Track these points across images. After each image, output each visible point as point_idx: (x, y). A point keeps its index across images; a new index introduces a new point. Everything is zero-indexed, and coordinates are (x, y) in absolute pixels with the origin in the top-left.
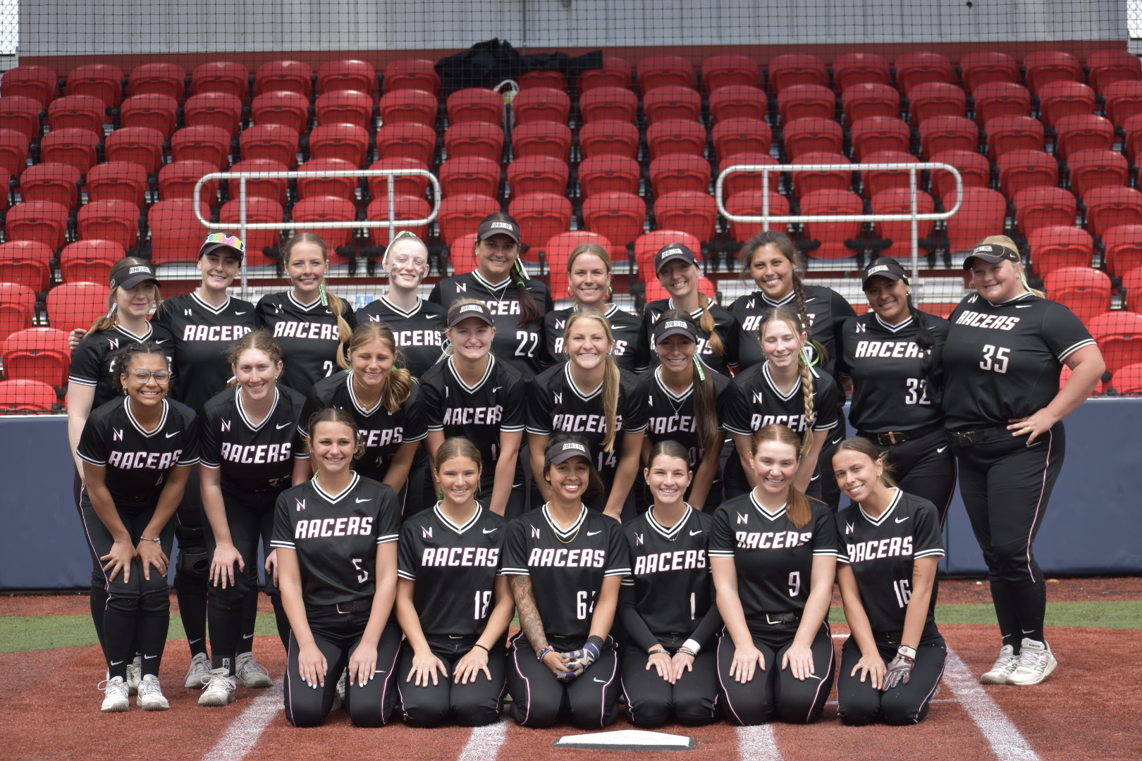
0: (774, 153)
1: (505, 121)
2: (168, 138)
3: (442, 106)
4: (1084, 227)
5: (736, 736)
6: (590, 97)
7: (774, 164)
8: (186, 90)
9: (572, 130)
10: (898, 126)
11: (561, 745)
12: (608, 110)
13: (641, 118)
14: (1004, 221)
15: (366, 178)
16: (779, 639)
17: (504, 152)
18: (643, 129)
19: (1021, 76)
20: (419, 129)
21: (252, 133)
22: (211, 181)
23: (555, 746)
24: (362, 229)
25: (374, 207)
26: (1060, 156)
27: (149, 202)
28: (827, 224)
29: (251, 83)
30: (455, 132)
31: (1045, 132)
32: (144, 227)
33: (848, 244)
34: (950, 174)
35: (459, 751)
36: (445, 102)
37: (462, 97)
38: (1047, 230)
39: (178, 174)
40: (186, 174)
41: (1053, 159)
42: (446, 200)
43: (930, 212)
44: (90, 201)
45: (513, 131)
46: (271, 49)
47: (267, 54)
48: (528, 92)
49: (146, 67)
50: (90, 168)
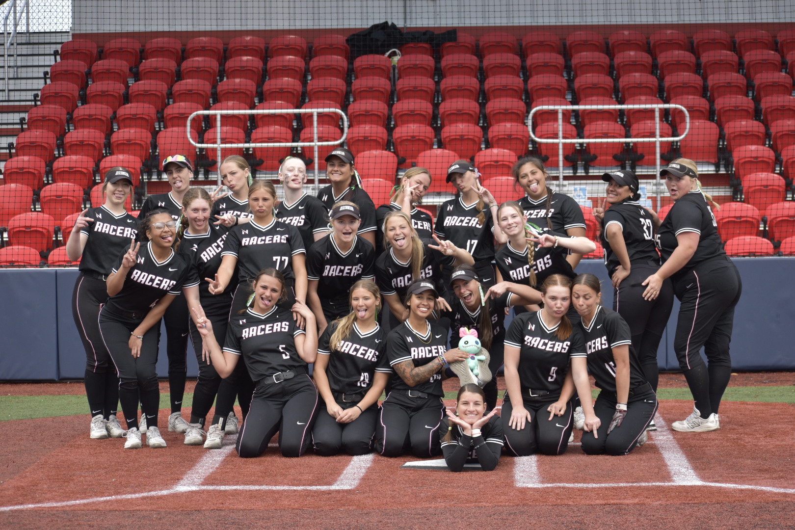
0: (569, 97)
1: (392, 76)
2: (170, 87)
3: (350, 66)
4: (770, 146)
5: (514, 462)
6: (448, 60)
7: (567, 105)
8: (183, 55)
9: (436, 82)
10: (651, 80)
11: (406, 467)
12: (460, 69)
13: (482, 74)
14: (719, 142)
15: (300, 114)
16: (537, 405)
17: (390, 98)
18: (482, 81)
19: (733, 46)
20: (337, 83)
21: (226, 84)
22: (198, 116)
23: (401, 467)
24: (297, 148)
25: (304, 133)
26: (757, 100)
27: (157, 129)
28: (601, 143)
29: (225, 51)
30: (358, 84)
31: (747, 84)
32: (154, 146)
33: (615, 157)
34: (681, 111)
35: (343, 469)
36: (352, 64)
37: (362, 61)
38: (743, 148)
39: (176, 111)
40: (182, 111)
41: (752, 101)
42: (351, 129)
43: (669, 136)
44: (119, 129)
45: (397, 83)
46: (238, 28)
47: (235, 31)
48: (407, 57)
49: (155, 40)
50: (119, 107)
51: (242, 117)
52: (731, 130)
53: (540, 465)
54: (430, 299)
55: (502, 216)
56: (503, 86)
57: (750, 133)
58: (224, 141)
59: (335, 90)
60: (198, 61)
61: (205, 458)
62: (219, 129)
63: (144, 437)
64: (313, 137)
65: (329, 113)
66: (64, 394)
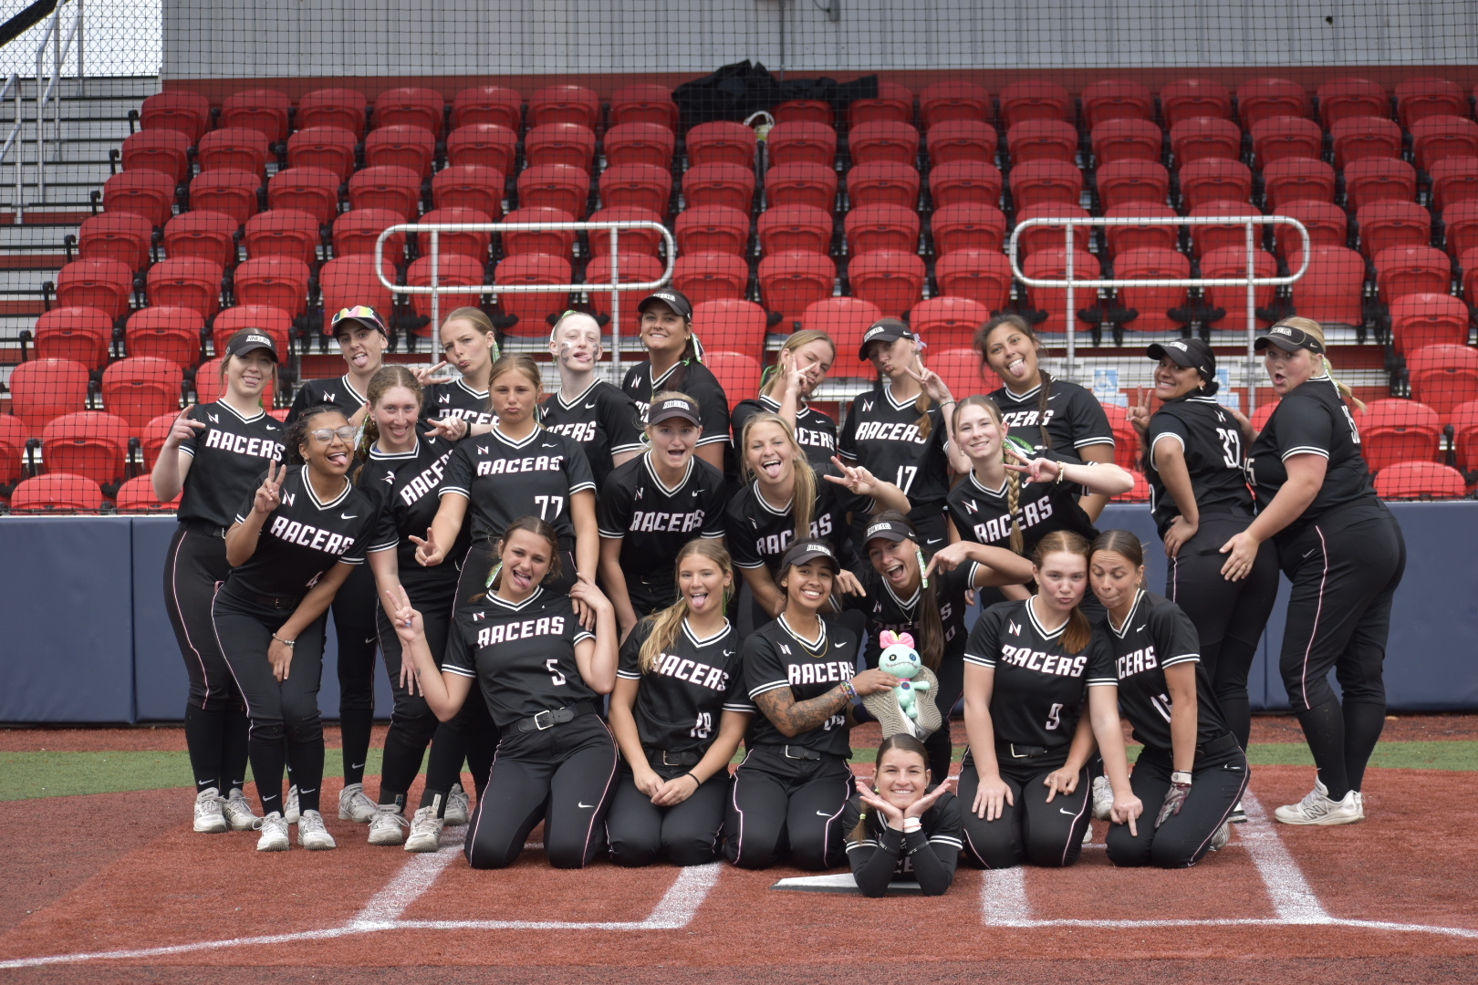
0: (1086, 202)
1: (756, 161)
2: (345, 181)
3: (680, 144)
4: (1460, 295)
5: (981, 879)
6: (862, 132)
7: (1082, 216)
8: (368, 121)
9: (838, 173)
10: (1238, 171)
11: (780, 887)
12: (884, 148)
13: (925, 158)
14: (1364, 286)
15: (585, 231)
16: (1025, 774)
17: (753, 202)
18: (924, 173)
19: (1391, 109)
20: (654, 174)
21: (449, 175)
22: (396, 234)
23: (772, 888)
24: (580, 294)
25: (593, 267)
26: (1435, 209)
27: (321, 258)
28: (1146, 288)
29: (447, 113)
30: (695, 175)
31: (1418, 179)
32: (315, 290)
33: (1172, 315)
34: (1294, 230)
35: (663, 891)
36: (683, 138)
37: (703, 133)
38: (1410, 299)
39: (356, 225)
40: (367, 225)
41: (1426, 212)
42: (681, 259)
43: (1271, 276)
44: (249, 257)
45: (765, 174)
46: (472, 71)
47: (466, 77)
48: (786, 126)
49: (317, 93)
50: (249, 218)
51: (477, 236)
52: (1388, 265)
53: (1030, 885)
54: (823, 575)
55: (962, 422)
56: (964, 181)
57: (1423, 270)
58: (444, 280)
59: (652, 187)
60: (396, 131)
61: (406, 869)
62: (435, 259)
63: (294, 829)
64: (610, 275)
65: (641, 229)
66: (144, 748)
